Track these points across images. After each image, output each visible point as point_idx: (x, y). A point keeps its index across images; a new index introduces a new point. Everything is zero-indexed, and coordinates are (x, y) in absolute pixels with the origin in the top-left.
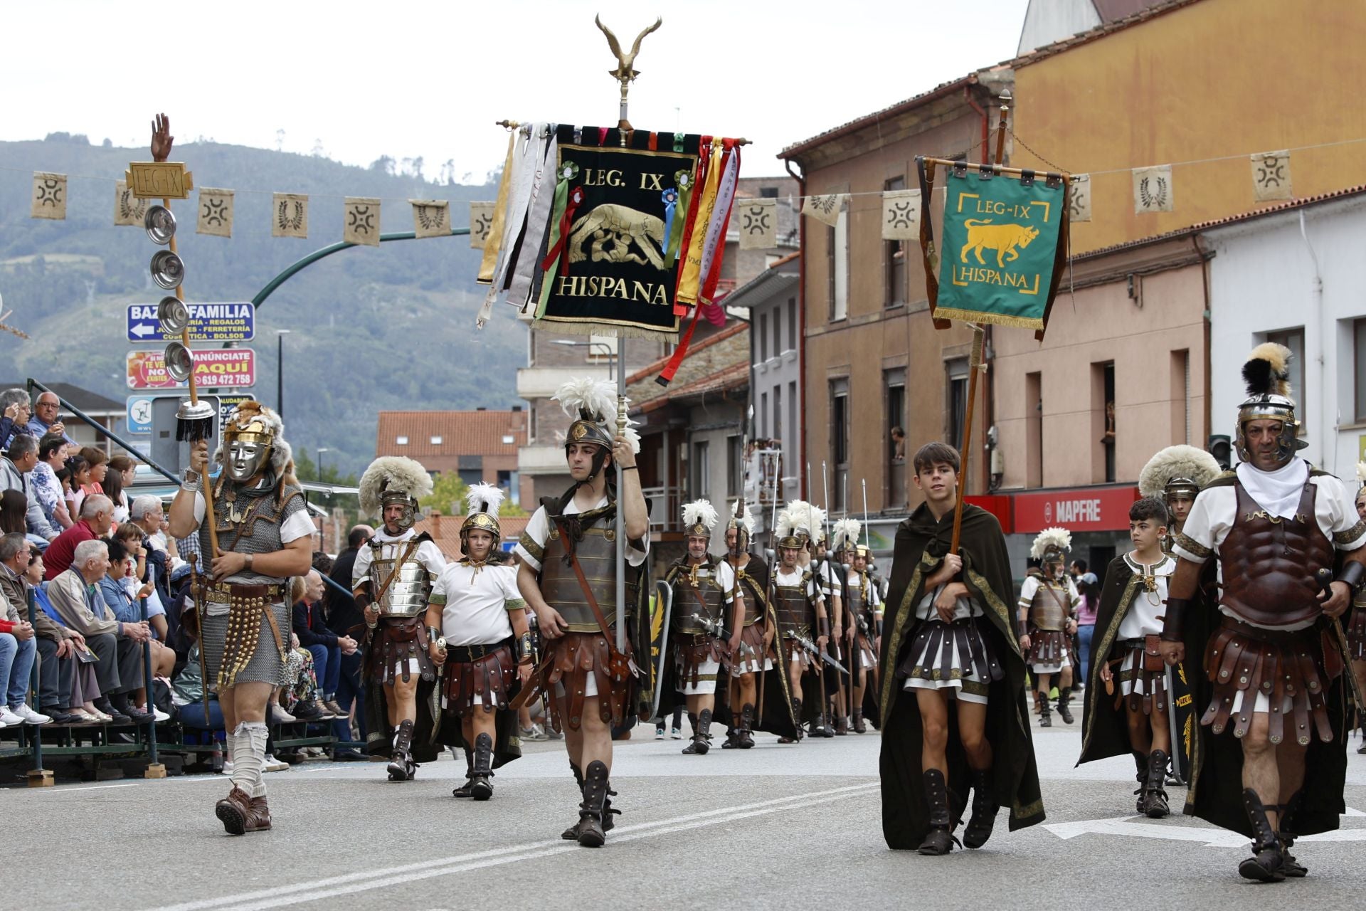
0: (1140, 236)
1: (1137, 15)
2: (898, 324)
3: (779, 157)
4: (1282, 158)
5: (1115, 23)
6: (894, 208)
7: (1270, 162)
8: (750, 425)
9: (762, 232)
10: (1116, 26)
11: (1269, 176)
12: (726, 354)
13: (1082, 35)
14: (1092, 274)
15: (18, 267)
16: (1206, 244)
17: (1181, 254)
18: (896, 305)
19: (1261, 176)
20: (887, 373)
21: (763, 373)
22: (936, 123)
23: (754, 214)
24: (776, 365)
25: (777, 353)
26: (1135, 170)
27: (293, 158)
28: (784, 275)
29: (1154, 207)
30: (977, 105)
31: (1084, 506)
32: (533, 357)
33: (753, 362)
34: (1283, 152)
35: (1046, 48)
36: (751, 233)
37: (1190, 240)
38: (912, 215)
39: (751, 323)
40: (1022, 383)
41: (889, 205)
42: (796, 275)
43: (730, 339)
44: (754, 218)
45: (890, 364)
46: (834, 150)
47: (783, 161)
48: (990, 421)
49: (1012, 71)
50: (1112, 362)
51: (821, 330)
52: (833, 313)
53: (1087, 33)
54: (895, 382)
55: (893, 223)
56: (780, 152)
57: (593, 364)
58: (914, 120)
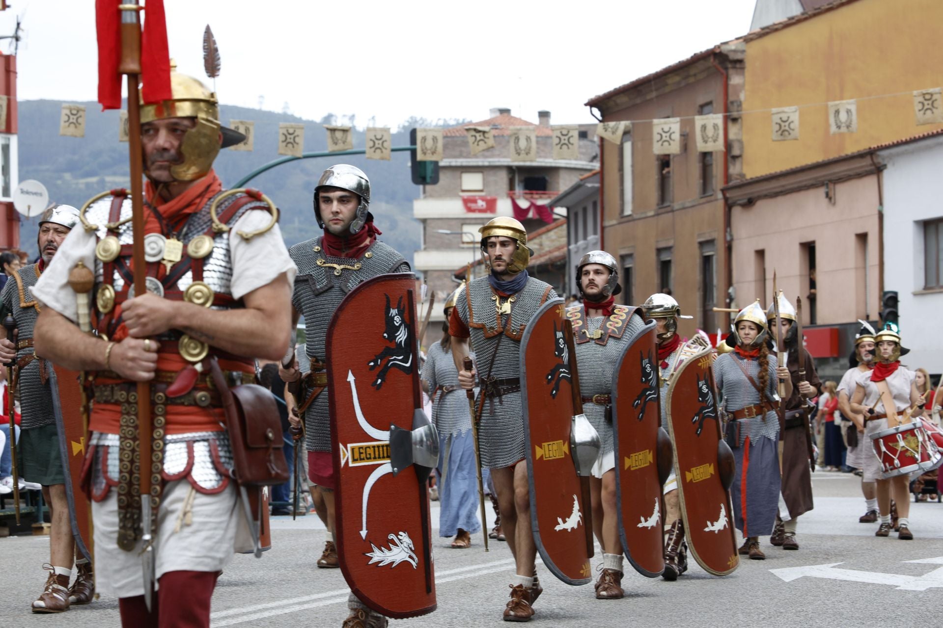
0: (833, 155)
1: (831, 4)
2: (667, 218)
3: (586, 105)
4: (936, 93)
5: (816, 9)
6: (661, 132)
7: (928, 97)
8: (567, 286)
9: (568, 148)
10: (817, 11)
11: (926, 107)
12: (553, 241)
13: (792, 18)
14: (800, 182)
15: (88, 185)
16: (880, 160)
17: (862, 167)
18: (666, 204)
19: (920, 106)
20: (659, 251)
21: (576, 252)
22: (692, 80)
23: (563, 135)
24: (584, 246)
25: (585, 238)
26: (831, 103)
27: (270, 115)
28: (589, 185)
29: (844, 129)
30: (719, 67)
32: (425, 242)
33: (569, 243)
34: (937, 89)
35: (767, 28)
36: (561, 148)
37: (868, 158)
38: (673, 136)
39: (568, 218)
40: (752, 258)
41: (657, 130)
42: (597, 185)
43: (556, 230)
44: (563, 138)
45: (662, 245)
46: (623, 100)
47: (588, 107)
48: (730, 283)
49: (744, 43)
50: (814, 242)
51: (614, 222)
52: (622, 211)
53: (797, 16)
54: (665, 257)
55: (660, 143)
56: (586, 101)
57: (463, 248)
58: (677, 79)
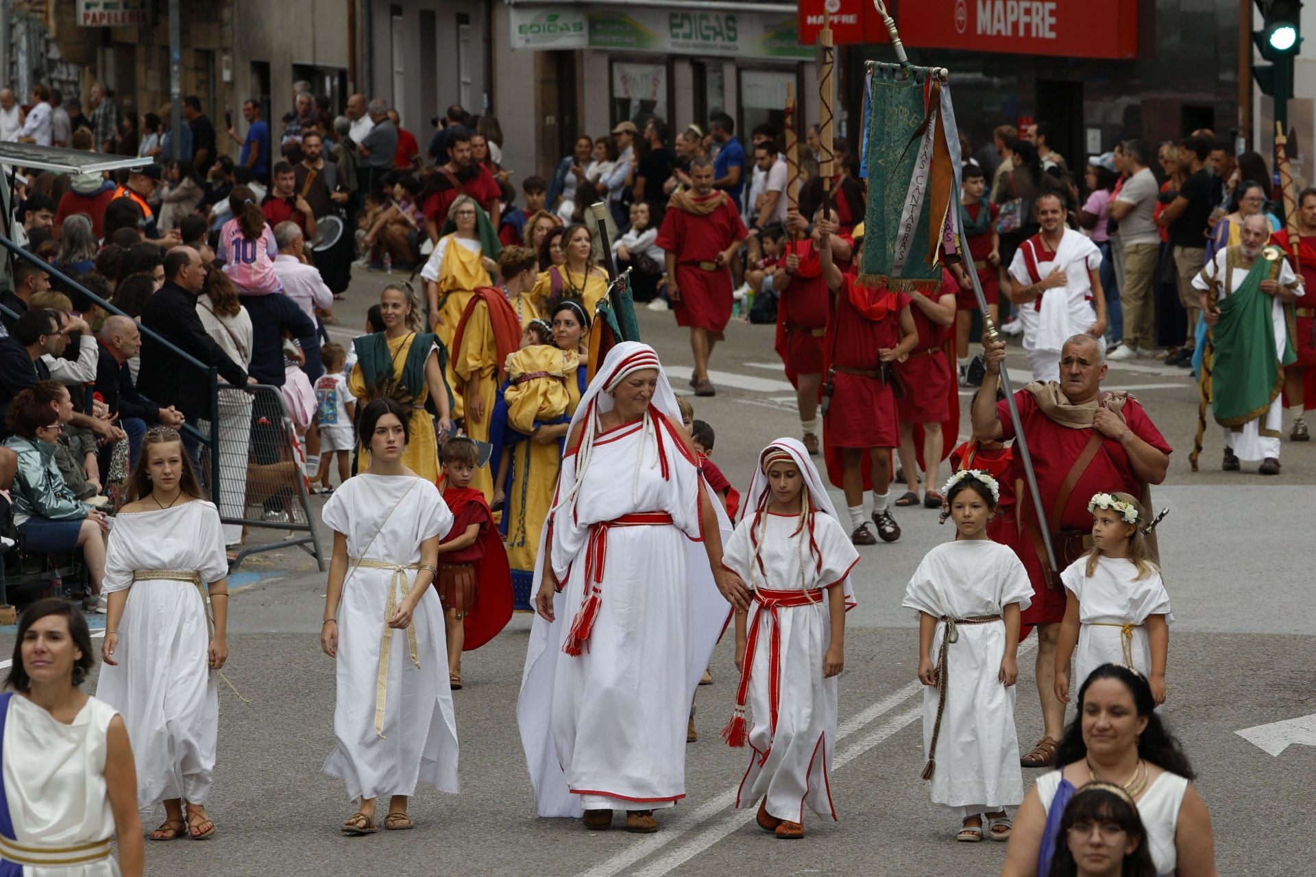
31: (1028, 12)
